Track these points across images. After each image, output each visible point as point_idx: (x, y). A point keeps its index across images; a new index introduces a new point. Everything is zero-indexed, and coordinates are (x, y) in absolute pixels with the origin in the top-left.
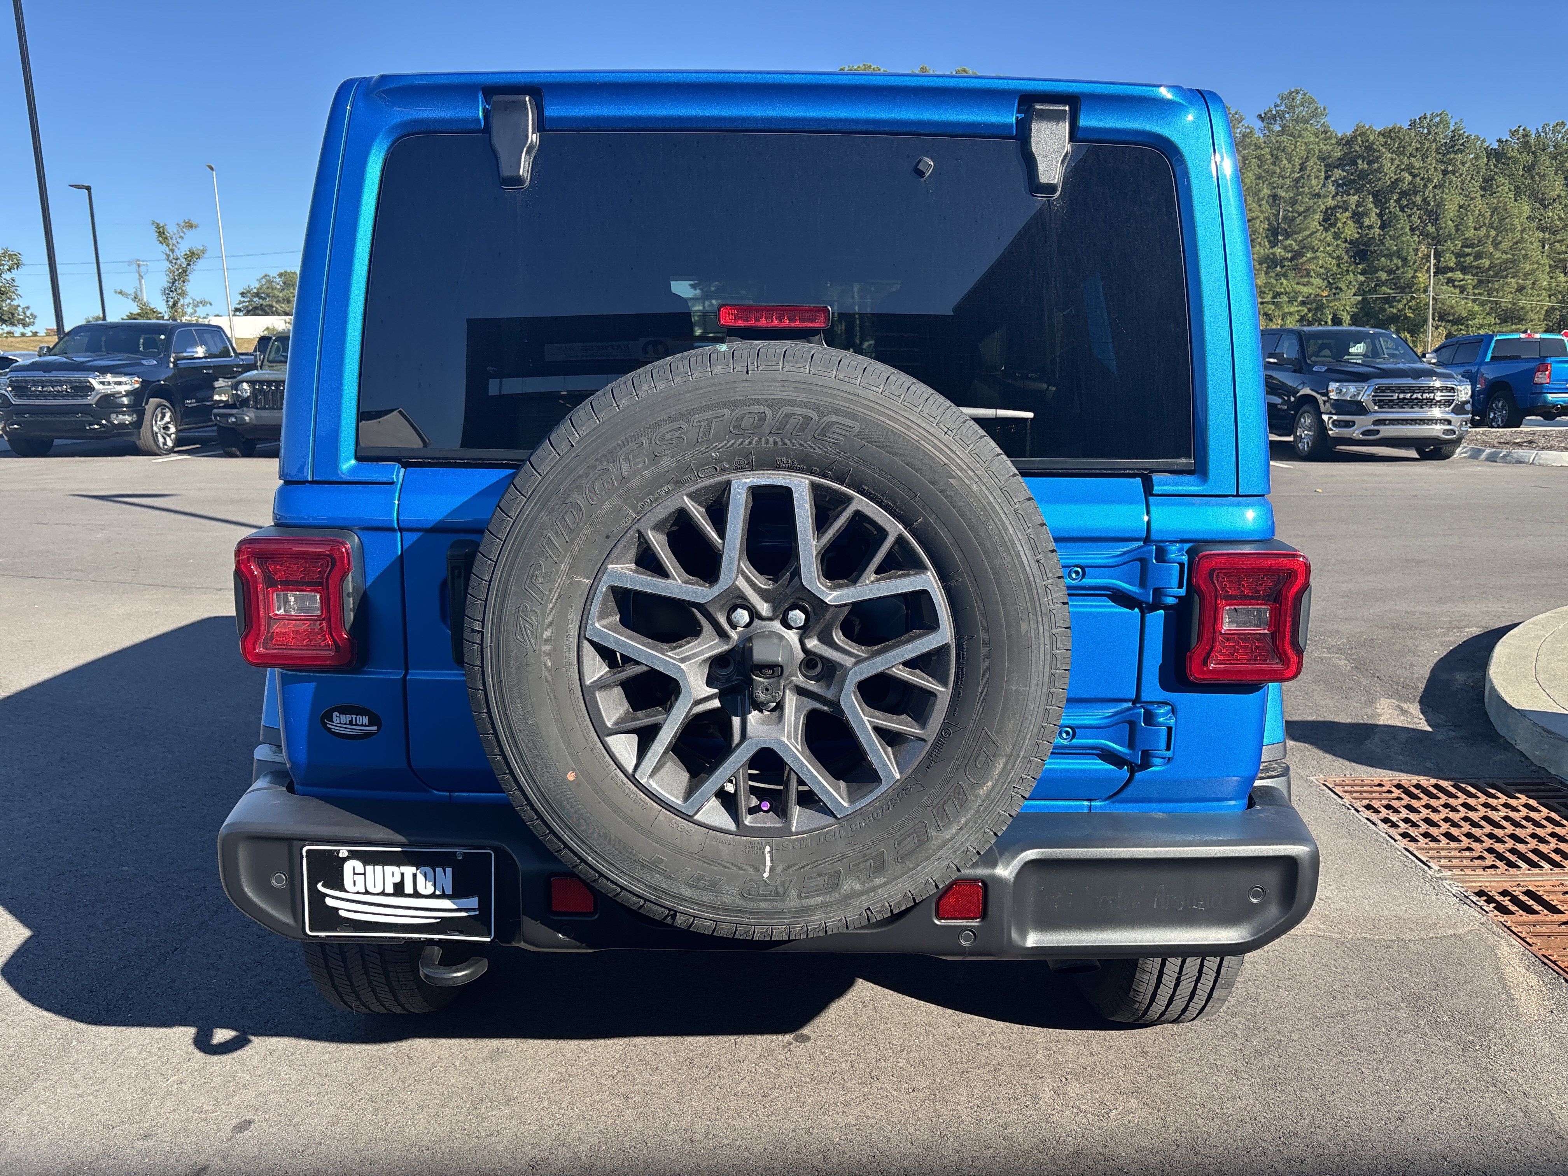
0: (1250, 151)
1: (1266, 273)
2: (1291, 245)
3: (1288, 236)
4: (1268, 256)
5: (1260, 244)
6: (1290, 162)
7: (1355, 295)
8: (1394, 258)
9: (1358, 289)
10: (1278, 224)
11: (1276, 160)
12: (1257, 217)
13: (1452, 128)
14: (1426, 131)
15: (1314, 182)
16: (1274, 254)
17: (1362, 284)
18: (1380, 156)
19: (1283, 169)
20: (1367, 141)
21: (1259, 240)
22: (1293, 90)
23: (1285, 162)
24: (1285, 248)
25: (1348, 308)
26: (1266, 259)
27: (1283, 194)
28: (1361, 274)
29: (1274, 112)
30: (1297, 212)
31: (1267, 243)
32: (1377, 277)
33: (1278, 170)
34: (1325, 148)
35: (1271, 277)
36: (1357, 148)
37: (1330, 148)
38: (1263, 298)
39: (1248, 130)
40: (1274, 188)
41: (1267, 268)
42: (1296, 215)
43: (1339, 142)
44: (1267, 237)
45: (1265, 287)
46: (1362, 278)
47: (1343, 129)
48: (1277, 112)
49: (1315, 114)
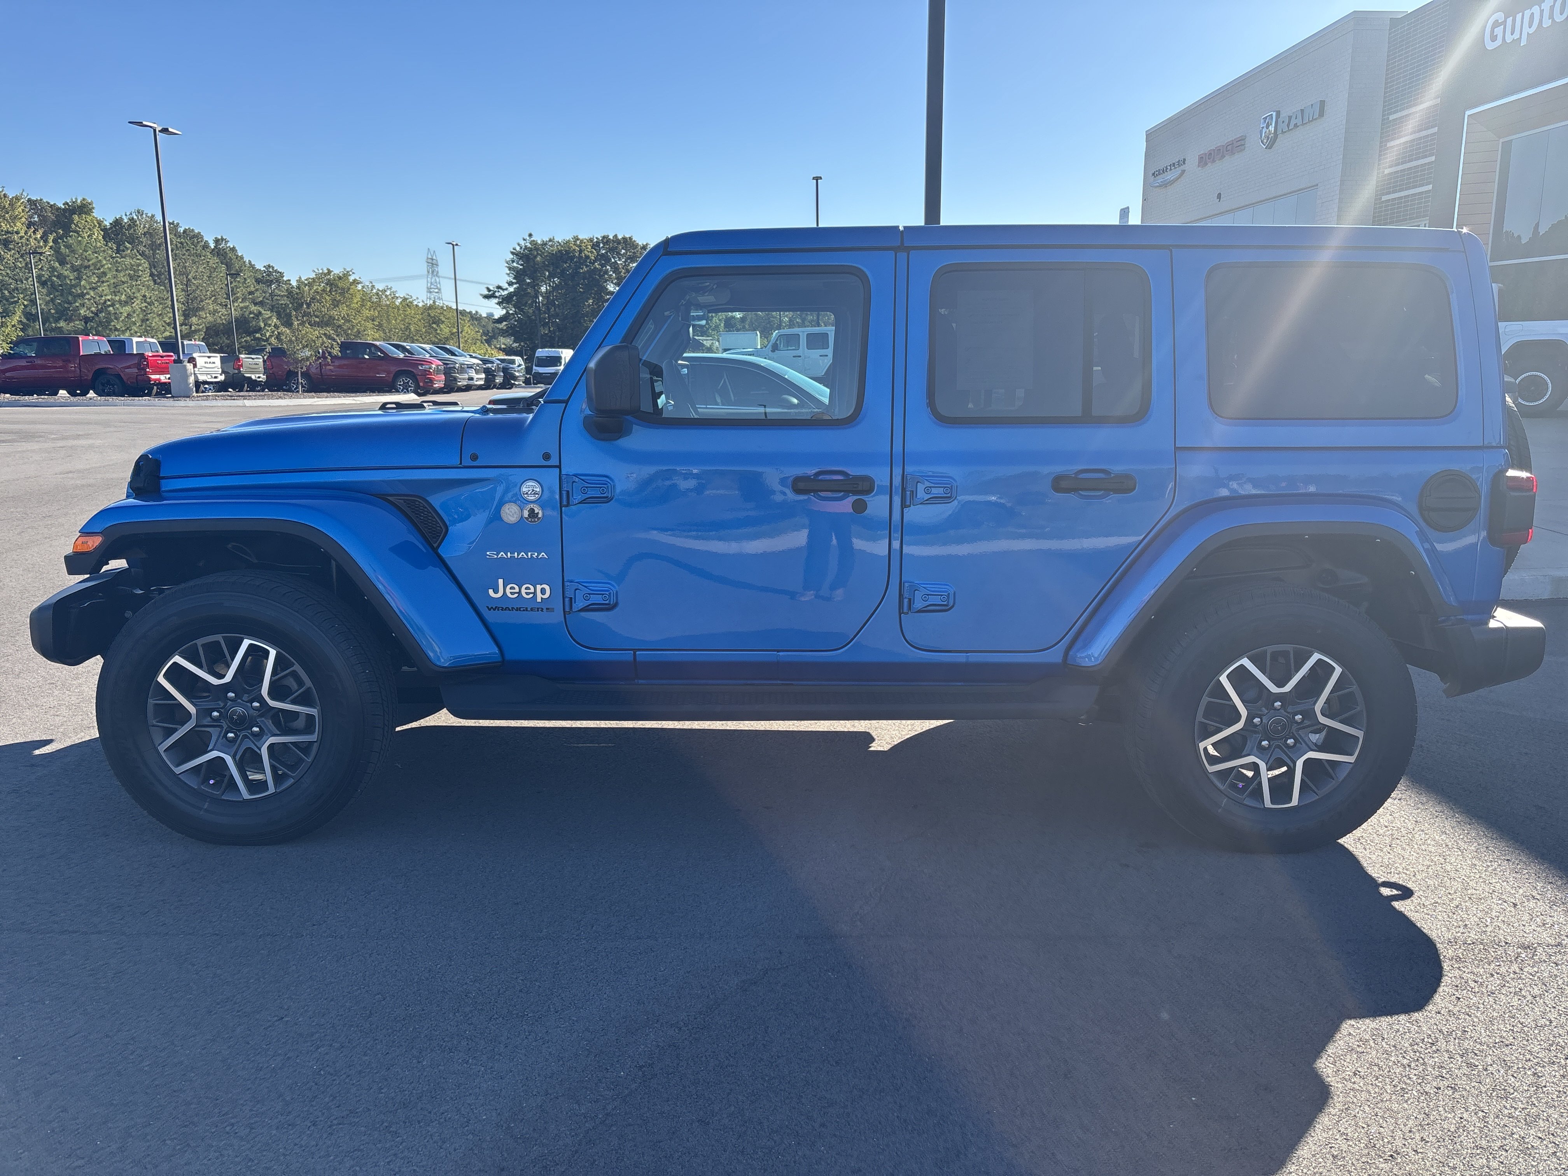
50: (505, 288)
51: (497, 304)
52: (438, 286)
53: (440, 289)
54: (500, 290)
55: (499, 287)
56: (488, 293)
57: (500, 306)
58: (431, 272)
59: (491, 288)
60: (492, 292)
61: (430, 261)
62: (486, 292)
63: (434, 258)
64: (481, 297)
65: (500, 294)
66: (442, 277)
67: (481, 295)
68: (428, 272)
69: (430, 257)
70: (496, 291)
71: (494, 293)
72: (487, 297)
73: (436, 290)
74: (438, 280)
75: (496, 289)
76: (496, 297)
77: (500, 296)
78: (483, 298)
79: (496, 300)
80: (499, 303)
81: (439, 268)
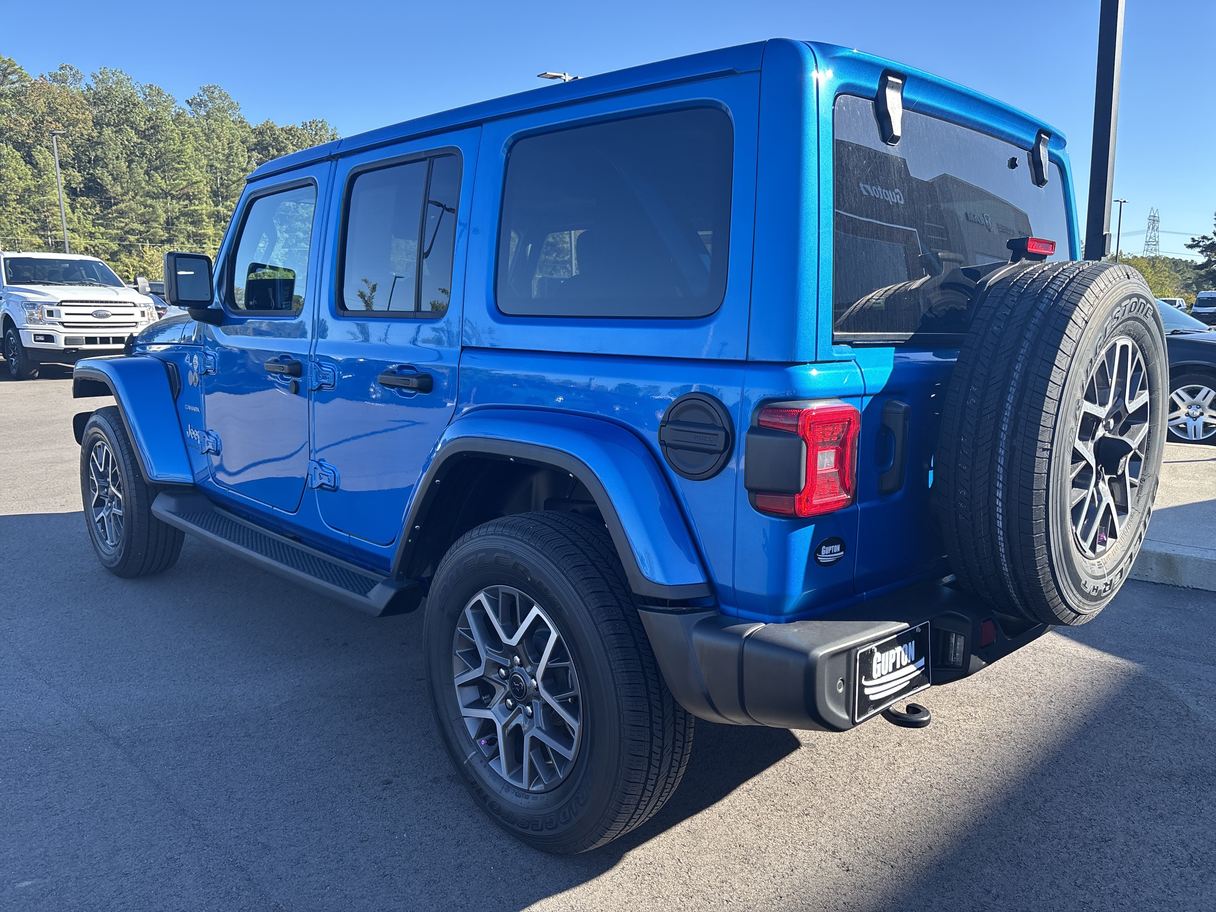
0: (185, 127)
1: (214, 226)
2: (230, 206)
3: (226, 198)
4: (213, 212)
5: (206, 202)
6: (220, 141)
7: (283, 247)
8: (306, 223)
9: (285, 243)
10: (218, 188)
11: (208, 139)
12: (201, 181)
13: (330, 133)
14: (314, 133)
15: (241, 159)
16: (218, 212)
17: (287, 239)
18: (286, 147)
19: (216, 146)
20: (274, 134)
21: (205, 199)
22: (211, 85)
23: (216, 140)
24: (226, 207)
25: (279, 257)
26: (212, 215)
27: (218, 166)
28: (286, 232)
29: (198, 100)
30: (230, 180)
31: (211, 203)
32: (296, 236)
33: (212, 147)
34: (243, 134)
35: (218, 229)
36: (267, 138)
37: (247, 135)
38: (215, 245)
39: (181, 111)
40: (211, 160)
41: (215, 221)
42: (230, 183)
43: (253, 131)
44: (210, 197)
45: (215, 237)
46: (287, 236)
47: (255, 123)
48: (201, 100)
49: (231, 106)
50: (1210, 238)
51: (1200, 252)
52: (1157, 239)
53: (1158, 242)
54: (1205, 240)
55: (1204, 237)
56: (1192, 243)
57: (1202, 254)
58: (1151, 228)
59: (1196, 239)
60: (1197, 242)
61: (1152, 218)
62: (1190, 242)
63: (1156, 215)
64: (1185, 247)
65: (1204, 243)
66: (1162, 232)
67: (1185, 245)
68: (1149, 228)
69: (1152, 214)
70: (1200, 241)
71: (1198, 243)
72: (1190, 247)
73: (1154, 243)
74: (1157, 234)
75: (1200, 240)
76: (1200, 246)
77: (1204, 245)
78: (1187, 247)
79: (1199, 249)
80: (1202, 252)
81: (1160, 223)
